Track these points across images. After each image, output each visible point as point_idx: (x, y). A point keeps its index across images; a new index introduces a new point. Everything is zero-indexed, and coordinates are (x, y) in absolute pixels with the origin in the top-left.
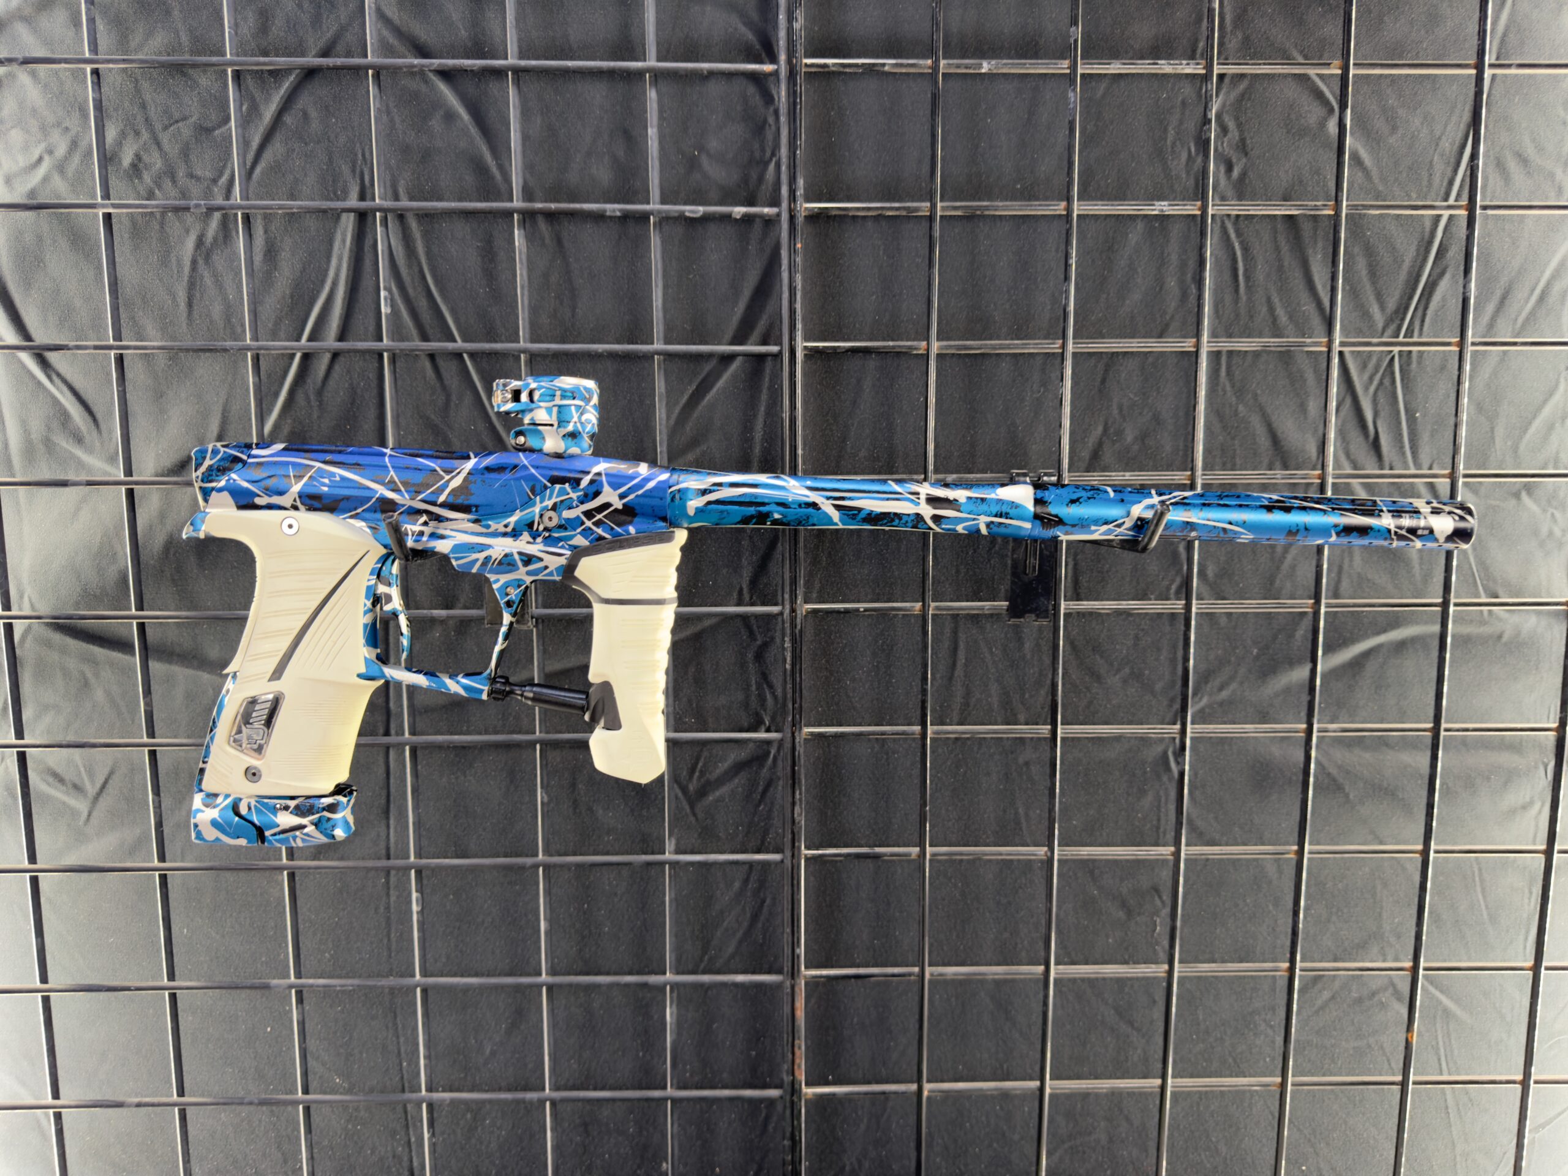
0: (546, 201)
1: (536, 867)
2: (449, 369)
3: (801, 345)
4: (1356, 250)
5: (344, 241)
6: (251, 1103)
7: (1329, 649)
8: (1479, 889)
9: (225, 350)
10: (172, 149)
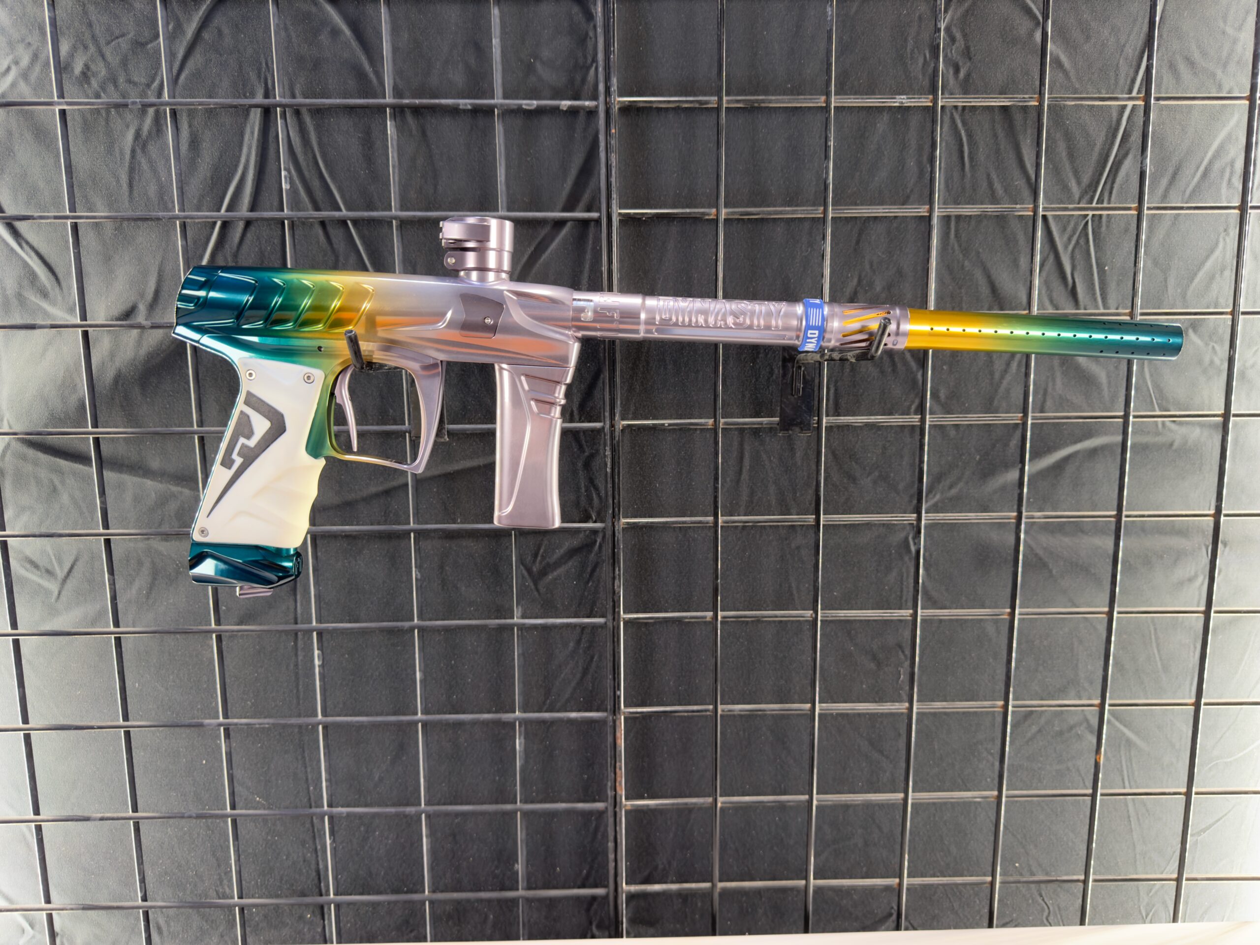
0: (413, 98)
1: (412, 629)
2: (337, 234)
3: (617, 211)
4: (1058, 135)
5: (252, 133)
6: (190, 817)
7: (1035, 455)
8: (1154, 645)
9: (158, 219)
10: (114, 60)
